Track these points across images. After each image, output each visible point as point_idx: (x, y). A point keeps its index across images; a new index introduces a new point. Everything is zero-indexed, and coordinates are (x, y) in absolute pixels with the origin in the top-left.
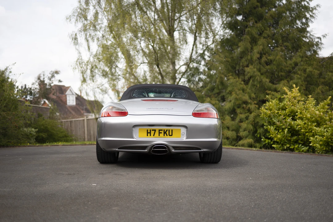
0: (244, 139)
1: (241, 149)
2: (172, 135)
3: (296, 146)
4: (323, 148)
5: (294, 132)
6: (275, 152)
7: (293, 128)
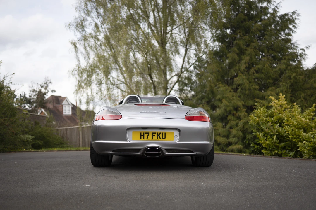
0: (234, 145)
1: (231, 154)
2: (165, 138)
3: (284, 152)
4: (311, 153)
5: (282, 138)
6: (264, 157)
7: (280, 134)
